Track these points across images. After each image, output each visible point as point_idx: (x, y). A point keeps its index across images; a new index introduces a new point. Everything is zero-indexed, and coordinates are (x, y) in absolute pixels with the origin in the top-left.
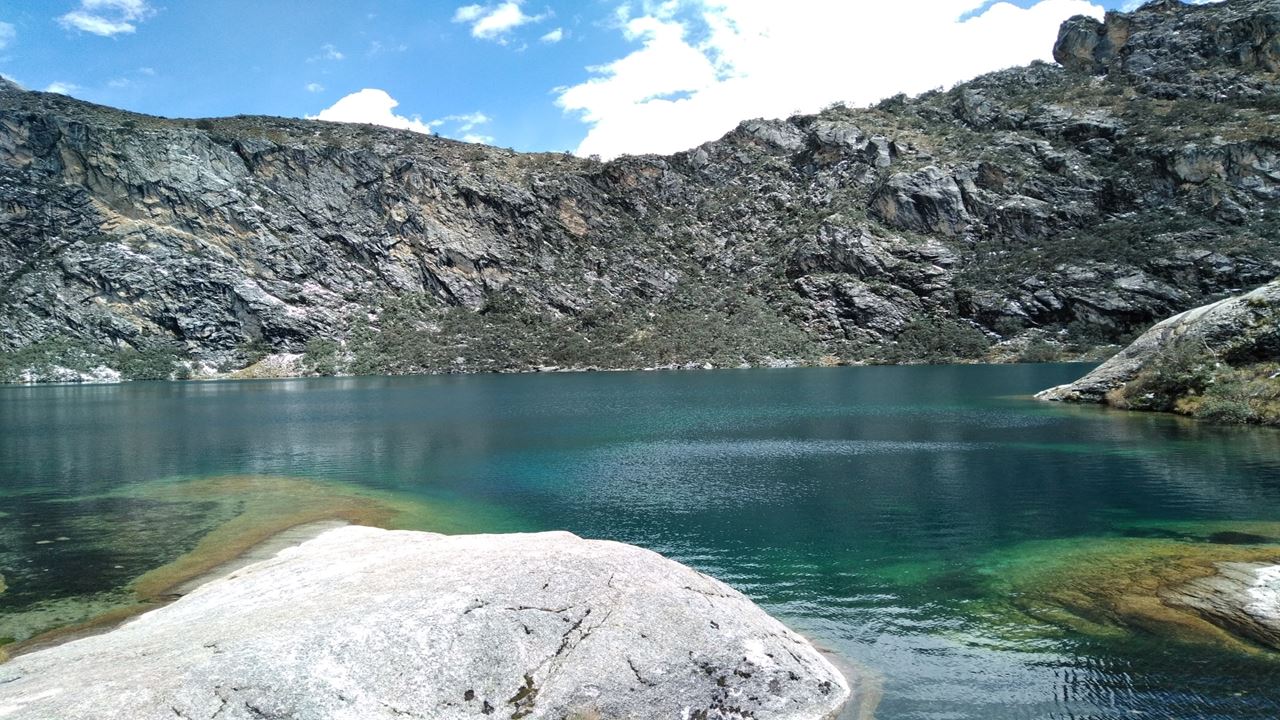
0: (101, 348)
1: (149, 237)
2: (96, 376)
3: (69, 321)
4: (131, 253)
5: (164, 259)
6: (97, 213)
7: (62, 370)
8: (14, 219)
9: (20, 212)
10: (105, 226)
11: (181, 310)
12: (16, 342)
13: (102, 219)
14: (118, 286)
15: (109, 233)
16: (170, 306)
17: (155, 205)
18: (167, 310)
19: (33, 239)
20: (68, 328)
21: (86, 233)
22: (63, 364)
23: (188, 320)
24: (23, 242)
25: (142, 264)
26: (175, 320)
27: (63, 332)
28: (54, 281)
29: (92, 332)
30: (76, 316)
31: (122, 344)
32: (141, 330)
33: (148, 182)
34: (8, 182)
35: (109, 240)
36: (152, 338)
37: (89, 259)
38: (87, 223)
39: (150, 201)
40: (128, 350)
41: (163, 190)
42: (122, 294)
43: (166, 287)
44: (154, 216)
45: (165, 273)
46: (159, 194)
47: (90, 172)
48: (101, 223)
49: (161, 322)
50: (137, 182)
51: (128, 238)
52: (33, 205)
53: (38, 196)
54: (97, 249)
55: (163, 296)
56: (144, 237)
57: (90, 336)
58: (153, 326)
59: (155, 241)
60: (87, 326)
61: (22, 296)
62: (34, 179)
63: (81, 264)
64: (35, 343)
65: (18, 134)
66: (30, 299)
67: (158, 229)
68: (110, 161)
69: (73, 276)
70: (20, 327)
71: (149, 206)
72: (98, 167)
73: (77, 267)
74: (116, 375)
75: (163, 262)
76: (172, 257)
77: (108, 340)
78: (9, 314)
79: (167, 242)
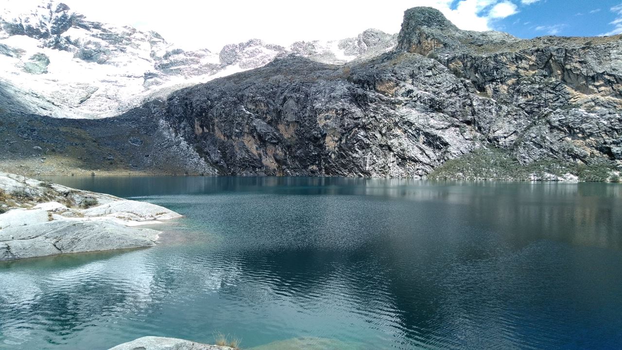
0: (568, 164)
1: (596, 104)
2: (565, 178)
3: (552, 150)
4: (586, 113)
5: (605, 115)
6: (568, 94)
7: (548, 175)
8: (528, 101)
9: (530, 97)
10: (572, 100)
11: (614, 143)
12: (526, 160)
13: (570, 96)
14: (578, 131)
15: (574, 103)
16: (607, 141)
17: (601, 86)
18: (605, 143)
19: (536, 110)
20: (551, 154)
21: (562, 104)
22: (549, 172)
23: (618, 149)
24: (530, 112)
25: (592, 119)
26: (609, 149)
27: (549, 156)
28: (545, 130)
29: (563, 156)
30: (556, 148)
31: (579, 162)
32: (589, 154)
33: (598, 73)
34: (525, 84)
35: (574, 107)
36: (595, 158)
37: (563, 118)
38: (562, 99)
39: (597, 84)
40: (582, 165)
41: (606, 77)
42: (580, 135)
43: (605, 131)
44: (599, 92)
45: (605, 122)
46: (604, 79)
47: (566, 73)
48: (570, 99)
49: (601, 150)
50: (591, 74)
51: (584, 105)
52: (537, 93)
53: (539, 89)
54: (568, 112)
55: (603, 135)
56: (593, 104)
57: (562, 158)
58: (595, 152)
59: (599, 106)
60: (561, 152)
61: (530, 138)
62: (537, 80)
63: (559, 121)
64: (535, 161)
65: (531, 60)
66: (534, 140)
67: (602, 98)
68: (577, 65)
69: (555, 127)
70: (528, 153)
71: (597, 87)
72: (570, 69)
73: (557, 123)
74: (576, 178)
75: (604, 117)
76: (610, 113)
77: (572, 160)
78: (524, 147)
79: (607, 105)
